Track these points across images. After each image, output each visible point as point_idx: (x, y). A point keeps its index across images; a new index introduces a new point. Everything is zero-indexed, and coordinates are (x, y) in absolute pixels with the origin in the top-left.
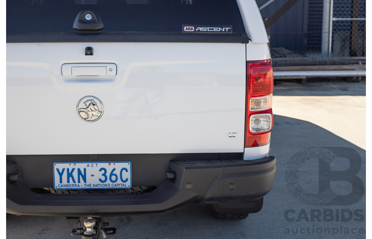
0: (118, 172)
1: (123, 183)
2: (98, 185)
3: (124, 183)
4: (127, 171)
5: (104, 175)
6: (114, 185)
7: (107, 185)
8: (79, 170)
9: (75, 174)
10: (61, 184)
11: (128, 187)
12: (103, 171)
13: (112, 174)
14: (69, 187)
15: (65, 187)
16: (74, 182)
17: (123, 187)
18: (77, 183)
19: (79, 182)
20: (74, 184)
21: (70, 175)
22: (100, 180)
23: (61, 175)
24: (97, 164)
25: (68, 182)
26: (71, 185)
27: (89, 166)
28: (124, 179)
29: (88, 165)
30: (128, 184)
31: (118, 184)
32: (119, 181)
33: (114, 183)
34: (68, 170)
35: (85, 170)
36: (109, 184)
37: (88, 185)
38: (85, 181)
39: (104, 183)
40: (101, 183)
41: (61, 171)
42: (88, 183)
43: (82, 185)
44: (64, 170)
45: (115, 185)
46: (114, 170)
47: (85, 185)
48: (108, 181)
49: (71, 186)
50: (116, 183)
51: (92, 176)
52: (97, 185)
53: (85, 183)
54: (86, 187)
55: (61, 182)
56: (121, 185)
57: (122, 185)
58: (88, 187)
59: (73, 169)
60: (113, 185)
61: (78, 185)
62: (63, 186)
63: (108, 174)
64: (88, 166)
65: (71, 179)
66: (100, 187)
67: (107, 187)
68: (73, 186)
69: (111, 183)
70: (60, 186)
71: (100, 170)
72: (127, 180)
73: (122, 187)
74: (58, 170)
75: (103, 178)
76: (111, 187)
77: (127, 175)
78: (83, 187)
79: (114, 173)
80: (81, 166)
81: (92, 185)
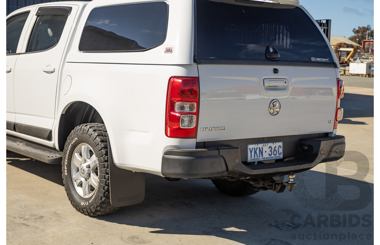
0: (277, 149)
2: (268, 158)
4: (281, 148)
5: (271, 151)
7: (272, 158)
8: (260, 148)
9: (258, 151)
10: (251, 159)
11: (281, 158)
12: (270, 148)
14: (255, 161)
15: (253, 161)
16: (257, 157)
18: (258, 158)
19: (260, 157)
21: (255, 152)
23: (251, 152)
24: (268, 144)
25: (255, 157)
28: (280, 153)
30: (281, 156)
32: (278, 155)
34: (255, 148)
35: (262, 148)
38: (262, 156)
39: (271, 156)
41: (251, 150)
42: (264, 157)
43: (261, 159)
44: (253, 148)
45: (276, 157)
46: (275, 147)
48: (273, 155)
51: (266, 152)
55: (251, 157)
58: (264, 160)
59: (257, 148)
63: (273, 151)
64: (264, 146)
65: (256, 155)
68: (257, 160)
71: (269, 148)
72: (281, 153)
73: (279, 158)
74: (250, 149)
75: (270, 154)
76: (274, 158)
77: (281, 150)
78: (261, 160)
79: (275, 149)
80: (260, 146)
81: (265, 158)
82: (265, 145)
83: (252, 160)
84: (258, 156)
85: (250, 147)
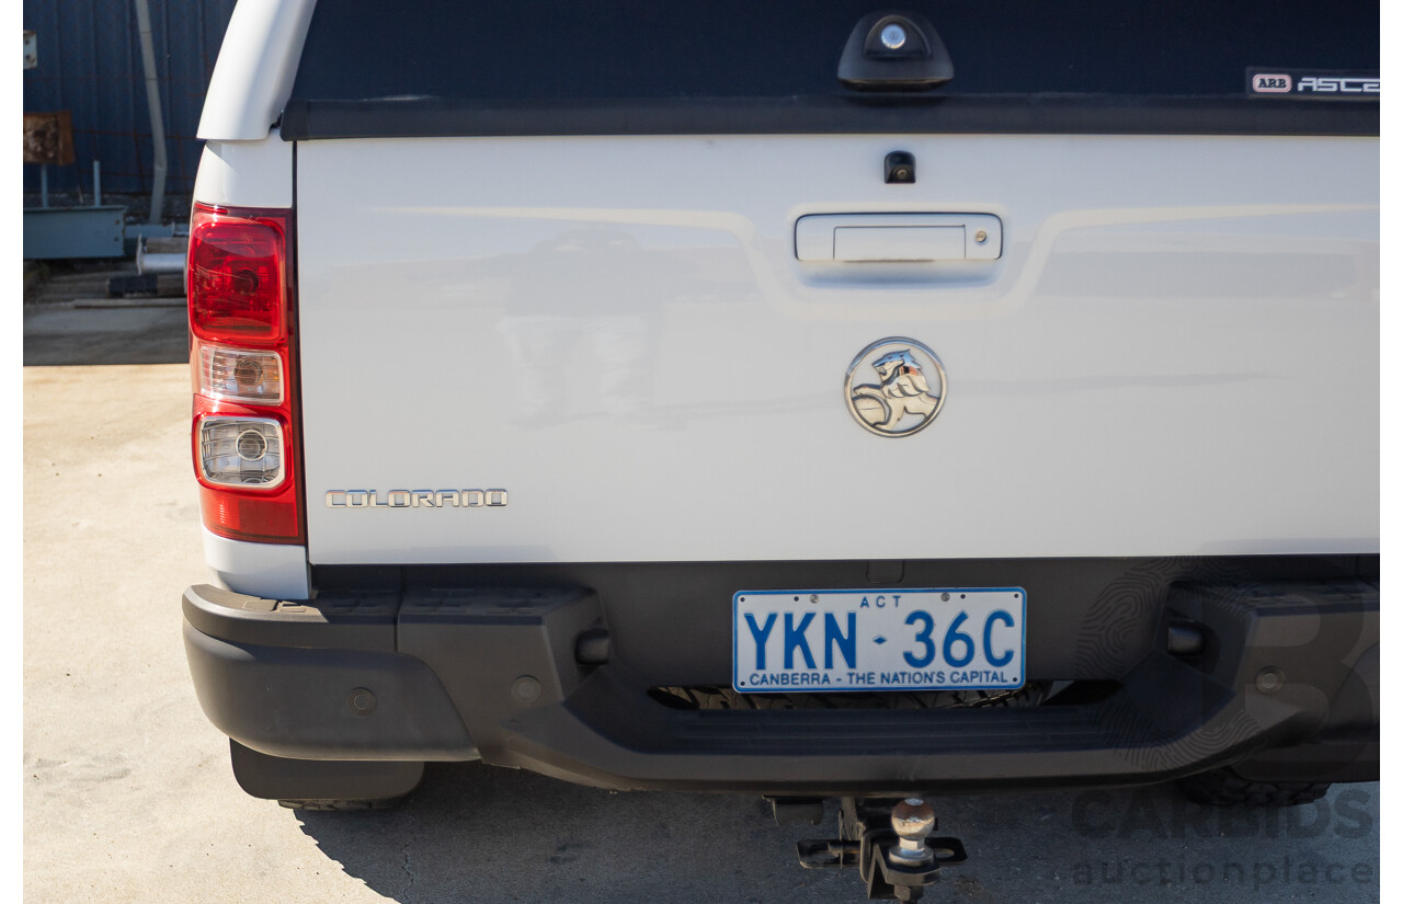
0: (973, 628)
1: (992, 669)
2: (900, 677)
3: (998, 670)
4: (1009, 622)
5: (924, 637)
6: (960, 676)
7: (935, 678)
8: (830, 619)
9: (815, 635)
10: (761, 673)
11: (1011, 682)
12: (920, 625)
13: (952, 635)
14: (790, 686)
15: (774, 685)
16: (810, 663)
17: (995, 683)
18: (821, 669)
19: (829, 664)
20: (810, 672)
21: (795, 638)
22: (909, 657)
23: (761, 637)
24: (897, 598)
25: (789, 663)
26: (799, 677)
27: (867, 604)
28: (998, 653)
29: (865, 599)
30: (1013, 674)
31: (975, 674)
32: (979, 662)
33: (961, 670)
34: (789, 618)
35: (852, 618)
36: (940, 674)
37: (861, 675)
38: (851, 662)
39: (923, 670)
40: (912, 670)
41: (761, 625)
42: (861, 669)
43: (839, 677)
44: (772, 618)
45: (965, 676)
46: (962, 617)
47: (851, 675)
48: (939, 663)
49: (799, 681)
50: (968, 669)
51: (880, 641)
52: (896, 678)
53: (852, 671)
54: (854, 685)
55: (761, 664)
56: (984, 675)
57: (991, 675)
58: (861, 685)
59: (808, 618)
60: (955, 677)
61: (826, 678)
62: (769, 678)
63: (938, 637)
64: (865, 603)
65: (798, 652)
66: (906, 684)
67: (935, 684)
68: (805, 682)
69: (948, 669)
70: (755, 679)
71: (911, 620)
72: (1009, 656)
73: (989, 684)
74: (750, 619)
75: (920, 651)
76: (948, 683)
77: (1010, 639)
78: (845, 684)
79: (961, 629)
80: (839, 603)
81: (877, 677)
82: (871, 603)
83: (764, 679)
84: (820, 663)
85: (753, 605)
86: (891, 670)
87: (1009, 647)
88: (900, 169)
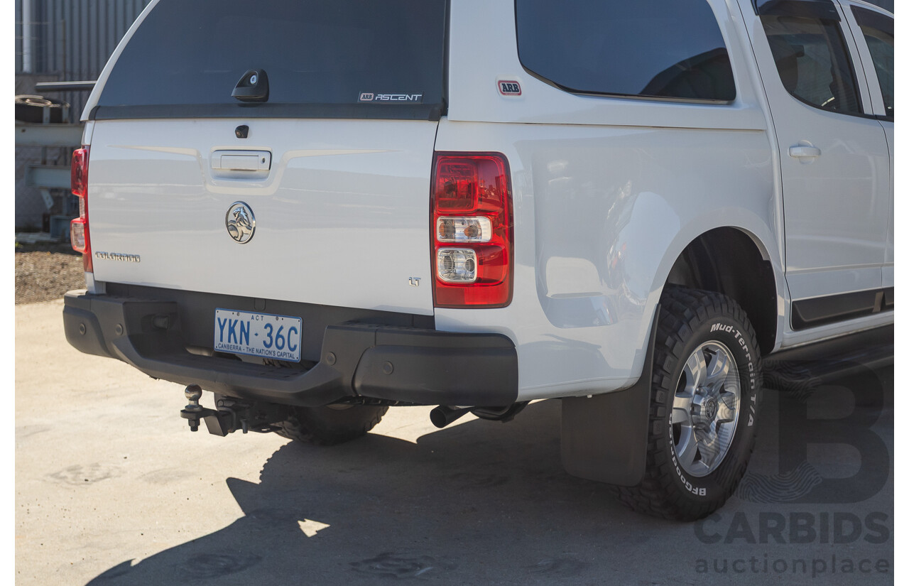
0: (285, 333)
1: (290, 352)
2: (261, 351)
3: (292, 353)
4: (296, 333)
5: (269, 335)
6: (280, 353)
7: (272, 353)
8: (242, 322)
9: (237, 329)
10: (221, 343)
11: (296, 359)
12: (269, 329)
13: (278, 336)
14: (229, 350)
15: (225, 349)
16: (236, 342)
17: (291, 358)
19: (241, 343)
20: (236, 345)
21: (232, 330)
22: (264, 342)
23: (222, 328)
24: (263, 317)
25: (229, 341)
28: (292, 346)
29: (253, 316)
30: (296, 355)
31: (285, 354)
32: (286, 349)
33: (280, 351)
34: (230, 321)
35: (248, 323)
36: (274, 352)
37: (250, 348)
38: (248, 344)
39: (269, 349)
40: (266, 349)
41: (222, 323)
42: (250, 346)
43: (244, 348)
44: (225, 320)
45: (281, 355)
46: (281, 328)
47: (247, 348)
48: (274, 348)
49: (232, 348)
50: (282, 351)
51: (256, 335)
54: (248, 352)
55: (221, 340)
56: (287, 354)
57: (289, 355)
58: (250, 353)
59: (236, 321)
60: (278, 354)
61: (240, 349)
62: (223, 346)
63: (274, 335)
64: (253, 318)
65: (232, 335)
66: (264, 355)
67: (272, 355)
68: (234, 349)
69: (277, 350)
70: (219, 346)
71: (266, 327)
72: (295, 346)
73: (289, 358)
74: (219, 319)
75: (268, 342)
76: (276, 356)
77: (296, 339)
78: (245, 352)
79: (281, 333)
80: (245, 317)
81: (255, 350)
82: (255, 318)
84: (238, 342)
85: (221, 314)
86: (259, 349)
87: (295, 343)
88: (243, 132)
